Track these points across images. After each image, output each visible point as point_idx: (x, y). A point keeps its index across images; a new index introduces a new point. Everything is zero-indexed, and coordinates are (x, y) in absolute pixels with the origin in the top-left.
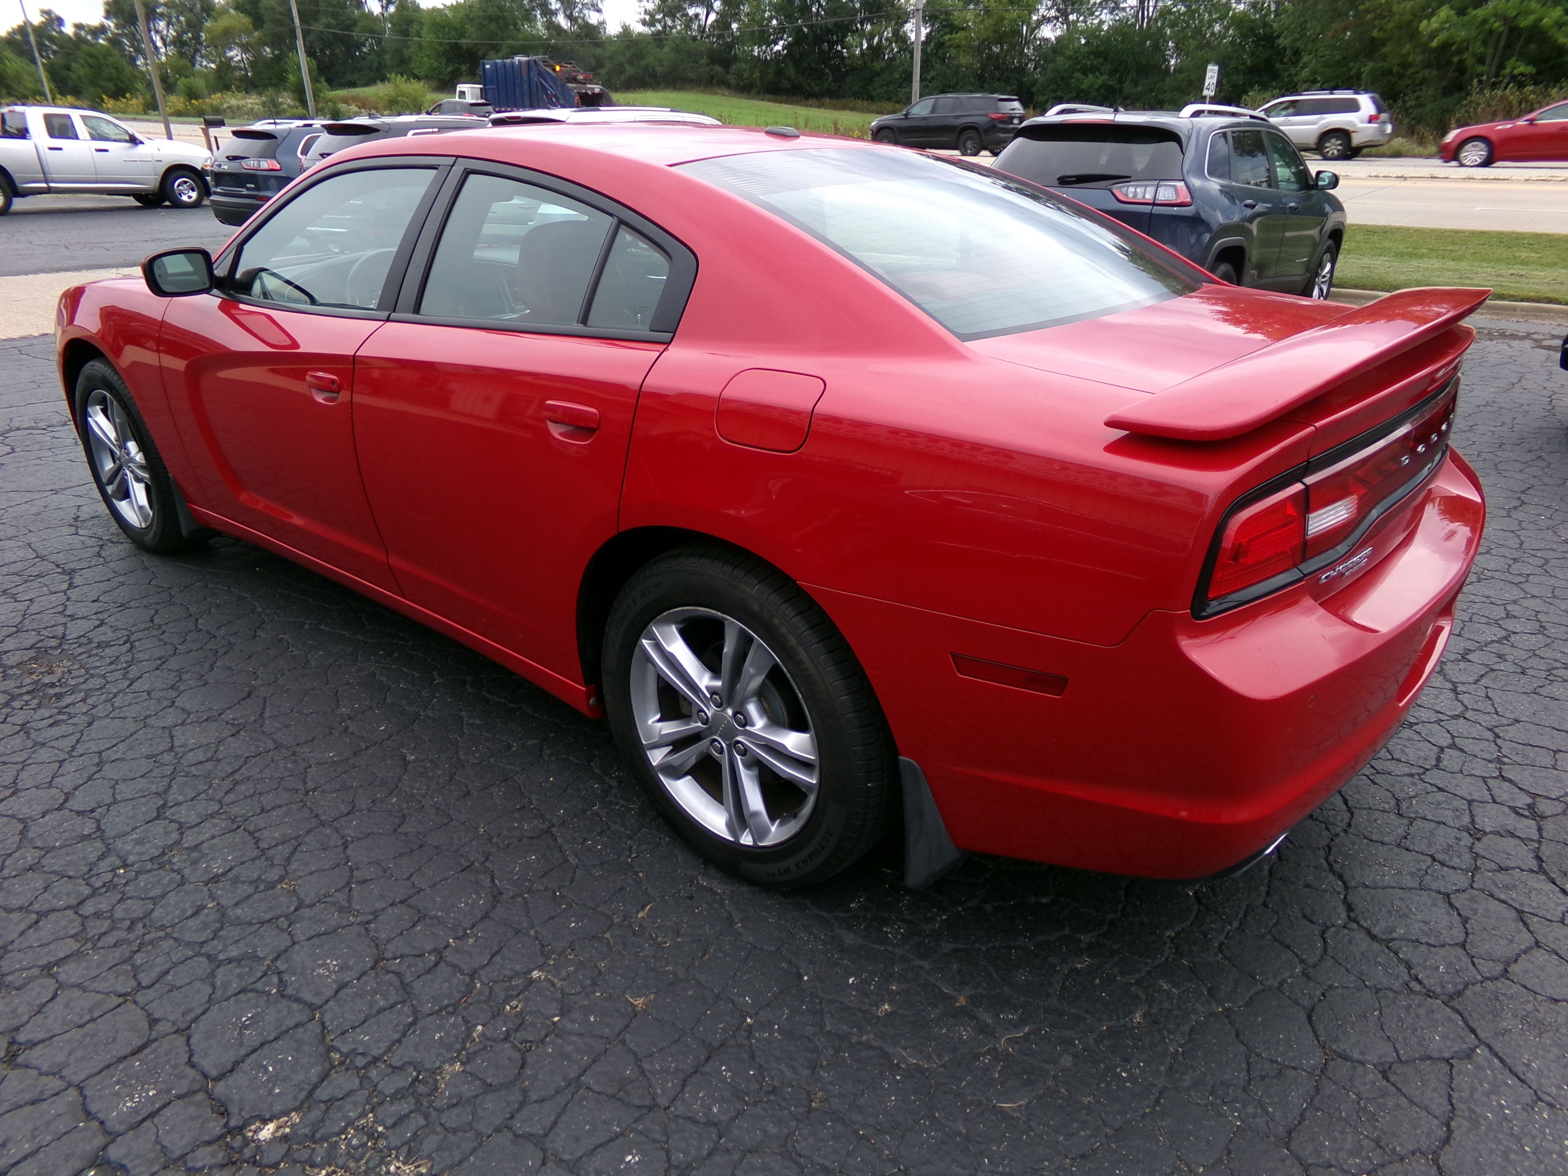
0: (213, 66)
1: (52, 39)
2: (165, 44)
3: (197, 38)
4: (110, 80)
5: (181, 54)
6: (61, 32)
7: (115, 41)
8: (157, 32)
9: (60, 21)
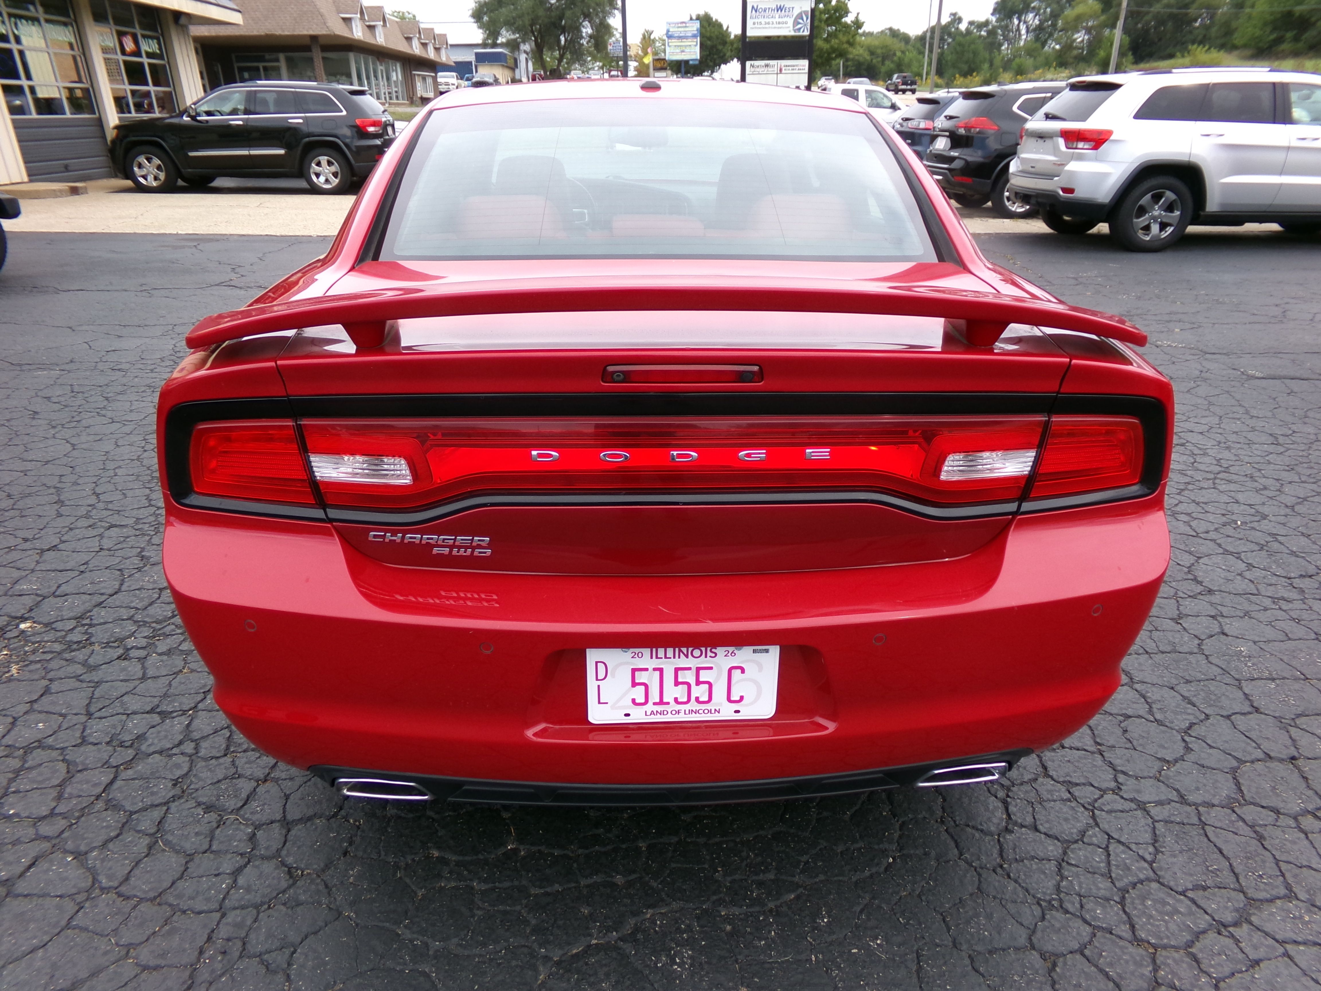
0: (1058, 47)
1: (950, 34)
2: (1027, 32)
3: (1054, 25)
4: (967, 62)
5: (1037, 39)
6: (958, 28)
7: (992, 33)
8: (1025, 22)
9: (960, 20)
